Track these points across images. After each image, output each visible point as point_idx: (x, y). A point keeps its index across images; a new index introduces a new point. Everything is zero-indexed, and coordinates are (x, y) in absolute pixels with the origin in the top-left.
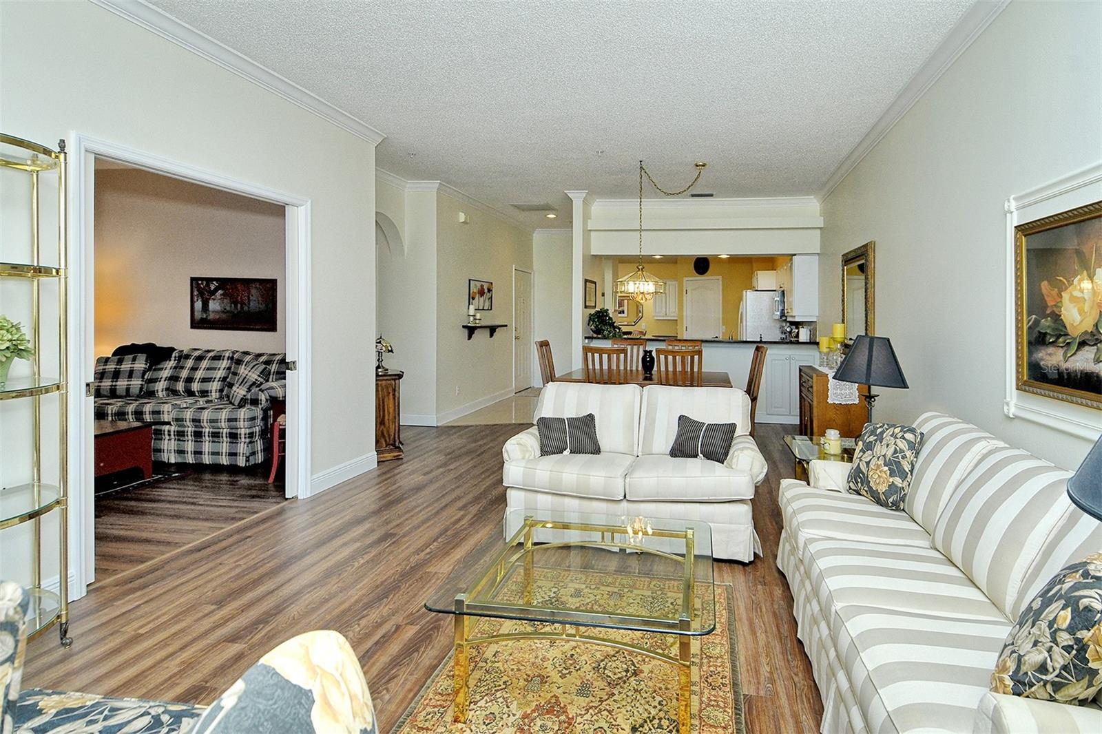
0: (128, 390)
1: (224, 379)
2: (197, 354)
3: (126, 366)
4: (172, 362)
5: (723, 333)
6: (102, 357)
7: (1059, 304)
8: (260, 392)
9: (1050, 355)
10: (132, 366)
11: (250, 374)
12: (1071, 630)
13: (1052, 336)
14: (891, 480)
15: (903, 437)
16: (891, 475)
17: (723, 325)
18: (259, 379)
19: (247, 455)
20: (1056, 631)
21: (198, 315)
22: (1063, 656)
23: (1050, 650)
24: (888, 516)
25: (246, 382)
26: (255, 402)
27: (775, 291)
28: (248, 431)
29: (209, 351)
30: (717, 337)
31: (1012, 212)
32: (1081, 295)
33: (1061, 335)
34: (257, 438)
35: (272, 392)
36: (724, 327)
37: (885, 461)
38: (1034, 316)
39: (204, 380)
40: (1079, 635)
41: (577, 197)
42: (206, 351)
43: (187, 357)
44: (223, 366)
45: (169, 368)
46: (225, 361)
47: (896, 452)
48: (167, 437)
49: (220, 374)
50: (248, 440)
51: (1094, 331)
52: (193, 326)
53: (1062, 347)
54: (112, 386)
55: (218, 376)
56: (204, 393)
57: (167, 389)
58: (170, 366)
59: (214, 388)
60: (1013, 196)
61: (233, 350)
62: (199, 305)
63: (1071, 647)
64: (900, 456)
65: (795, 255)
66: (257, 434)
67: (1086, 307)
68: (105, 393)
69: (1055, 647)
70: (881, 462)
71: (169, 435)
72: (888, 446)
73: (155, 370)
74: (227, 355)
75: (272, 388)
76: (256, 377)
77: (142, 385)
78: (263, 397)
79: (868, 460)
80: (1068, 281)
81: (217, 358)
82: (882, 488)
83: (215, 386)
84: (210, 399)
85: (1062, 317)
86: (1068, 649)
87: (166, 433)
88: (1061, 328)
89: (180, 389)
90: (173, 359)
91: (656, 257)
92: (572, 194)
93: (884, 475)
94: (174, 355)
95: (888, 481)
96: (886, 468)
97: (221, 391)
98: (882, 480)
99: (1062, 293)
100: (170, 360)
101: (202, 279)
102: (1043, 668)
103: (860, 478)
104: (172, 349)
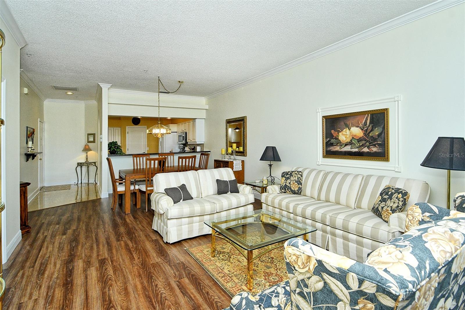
5: (147, 150)
7: (338, 136)
9: (334, 148)
12: (402, 197)
13: (335, 143)
14: (299, 186)
15: (299, 174)
16: (298, 185)
17: (147, 147)
20: (399, 199)
22: (402, 203)
23: (398, 203)
24: (296, 197)
27: (177, 132)
30: (144, 153)
31: (319, 112)
32: (346, 133)
33: (338, 143)
36: (148, 148)
37: (296, 181)
38: (328, 139)
40: (404, 198)
41: (105, 87)
47: (298, 178)
51: (351, 142)
53: (339, 146)
60: (320, 108)
63: (403, 200)
64: (299, 179)
65: (196, 119)
67: (348, 136)
69: (400, 202)
70: (294, 182)
72: (295, 177)
79: (289, 182)
80: (341, 130)
82: (296, 189)
85: (339, 139)
86: (402, 201)
88: (339, 141)
91: (139, 117)
92: (101, 85)
93: (296, 185)
95: (298, 187)
96: (296, 183)
98: (296, 187)
99: (339, 133)
102: (398, 206)
103: (287, 188)
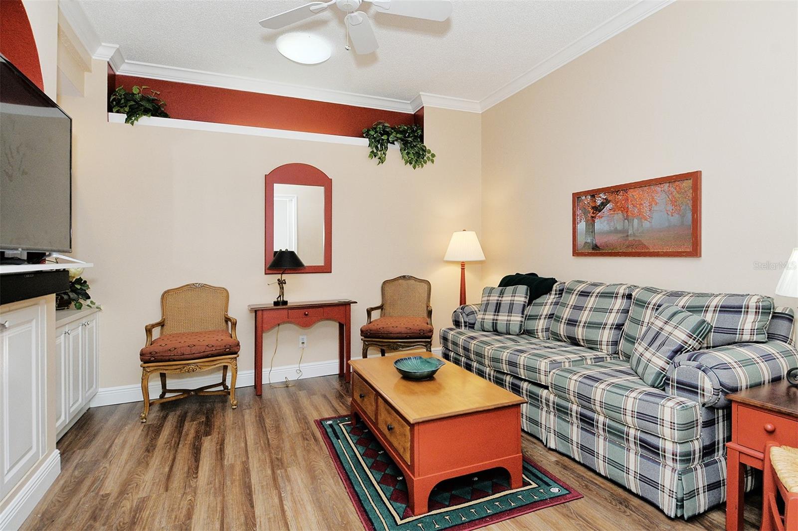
0: (508, 325)
1: (619, 327)
2: (581, 287)
3: (506, 299)
4: (552, 297)
6: (487, 287)
8: (700, 372)
10: (513, 298)
11: (668, 328)
18: (690, 341)
19: (680, 496)
21: (582, 239)
25: (663, 344)
26: (689, 388)
28: (679, 449)
29: (595, 285)
34: (696, 462)
35: (726, 377)
39: (590, 325)
42: (592, 285)
43: (570, 291)
44: (617, 307)
45: (549, 304)
46: (619, 301)
48: (545, 409)
49: (612, 319)
50: (679, 466)
52: (576, 253)
54: (494, 320)
55: (610, 322)
56: (592, 345)
57: (547, 330)
58: (550, 301)
59: (605, 339)
61: (630, 283)
62: (582, 226)
66: (697, 455)
68: (488, 327)
71: (548, 405)
73: (535, 305)
74: (621, 291)
75: (725, 367)
76: (684, 337)
77: (522, 322)
78: (707, 384)
81: (609, 295)
83: (606, 335)
84: (599, 354)
87: (544, 401)
89: (562, 334)
90: (553, 292)
94: (554, 288)
97: (615, 343)
100: (551, 294)
101: (586, 193)
104: (553, 281)
